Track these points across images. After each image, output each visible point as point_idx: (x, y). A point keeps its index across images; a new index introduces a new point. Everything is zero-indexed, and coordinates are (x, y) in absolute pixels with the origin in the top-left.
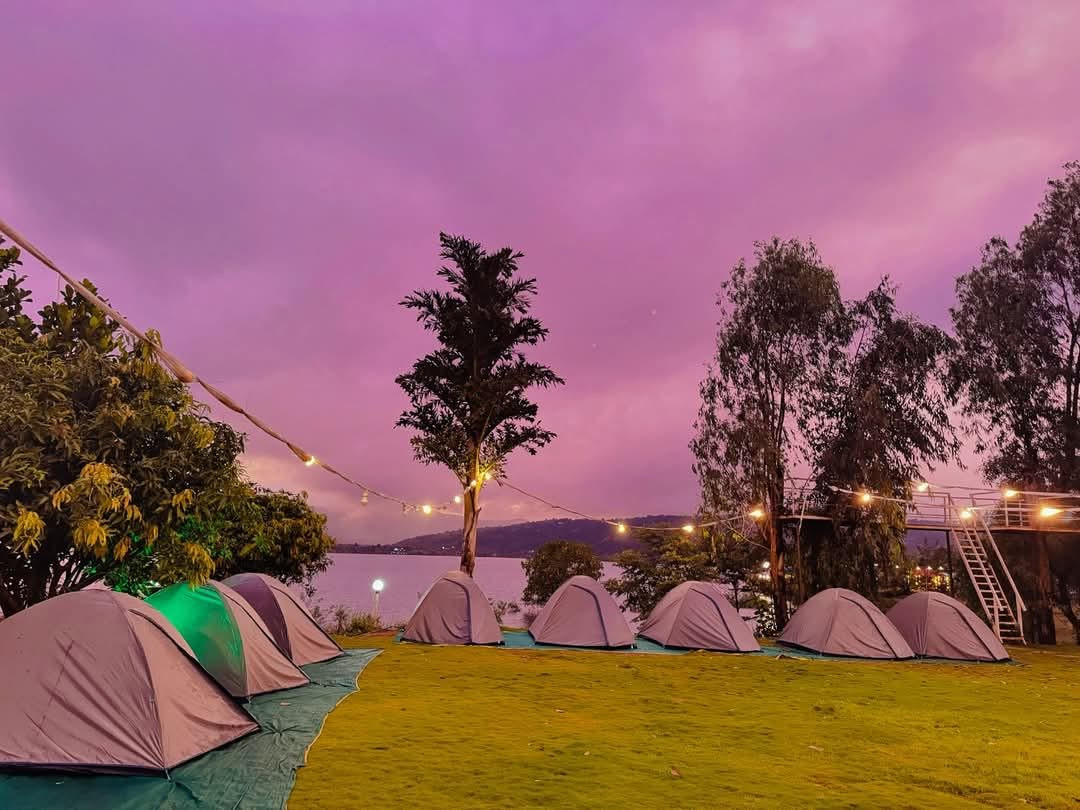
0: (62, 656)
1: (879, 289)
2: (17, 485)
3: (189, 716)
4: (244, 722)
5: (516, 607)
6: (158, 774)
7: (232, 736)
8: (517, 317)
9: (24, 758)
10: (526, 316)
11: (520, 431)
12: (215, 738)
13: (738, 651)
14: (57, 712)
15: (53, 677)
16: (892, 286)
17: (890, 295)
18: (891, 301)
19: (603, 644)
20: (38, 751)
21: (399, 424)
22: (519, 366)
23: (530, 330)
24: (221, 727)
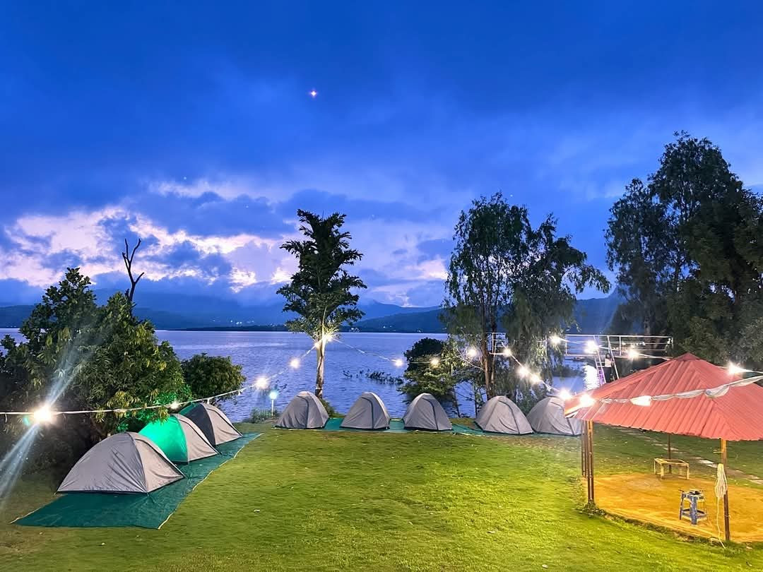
0: (114, 457)
1: (547, 222)
2: (96, 398)
3: (156, 474)
4: (177, 475)
5: (401, 380)
6: (145, 494)
7: (173, 480)
8: (343, 249)
9: (105, 489)
10: (348, 250)
11: (346, 311)
12: (166, 481)
13: (437, 430)
14: (114, 475)
15: (112, 463)
16: (554, 220)
17: (553, 225)
18: (553, 229)
19: (370, 427)
20: (109, 487)
21: (284, 310)
22: (344, 278)
23: (352, 255)
24: (169, 478)
